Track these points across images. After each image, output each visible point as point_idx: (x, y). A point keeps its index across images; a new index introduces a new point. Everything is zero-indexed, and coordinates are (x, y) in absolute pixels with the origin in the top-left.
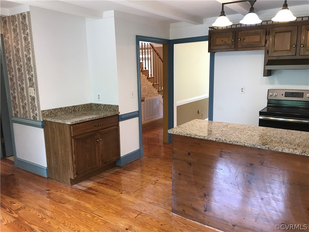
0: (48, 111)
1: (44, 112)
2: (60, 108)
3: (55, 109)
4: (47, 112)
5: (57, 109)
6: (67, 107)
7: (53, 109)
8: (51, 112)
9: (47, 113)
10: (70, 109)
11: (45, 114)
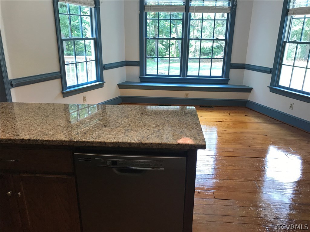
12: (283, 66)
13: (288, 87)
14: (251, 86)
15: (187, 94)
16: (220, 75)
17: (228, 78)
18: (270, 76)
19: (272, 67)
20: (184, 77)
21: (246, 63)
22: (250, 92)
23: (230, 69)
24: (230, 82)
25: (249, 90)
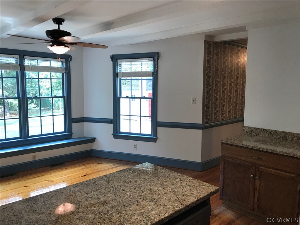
0: (249, 128)
1: (244, 128)
2: (264, 129)
3: (257, 129)
4: (247, 128)
5: (260, 129)
6: (273, 131)
7: (255, 128)
8: (252, 130)
9: (248, 130)
10: (277, 134)
11: (246, 131)
12: (121, 116)
13: (129, 132)
14: (94, 136)
15: (34, 156)
16: (63, 130)
17: (71, 132)
18: (112, 125)
19: (112, 118)
20: (26, 138)
21: (85, 116)
22: (94, 142)
23: (72, 124)
24: (73, 136)
25: (93, 140)
